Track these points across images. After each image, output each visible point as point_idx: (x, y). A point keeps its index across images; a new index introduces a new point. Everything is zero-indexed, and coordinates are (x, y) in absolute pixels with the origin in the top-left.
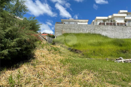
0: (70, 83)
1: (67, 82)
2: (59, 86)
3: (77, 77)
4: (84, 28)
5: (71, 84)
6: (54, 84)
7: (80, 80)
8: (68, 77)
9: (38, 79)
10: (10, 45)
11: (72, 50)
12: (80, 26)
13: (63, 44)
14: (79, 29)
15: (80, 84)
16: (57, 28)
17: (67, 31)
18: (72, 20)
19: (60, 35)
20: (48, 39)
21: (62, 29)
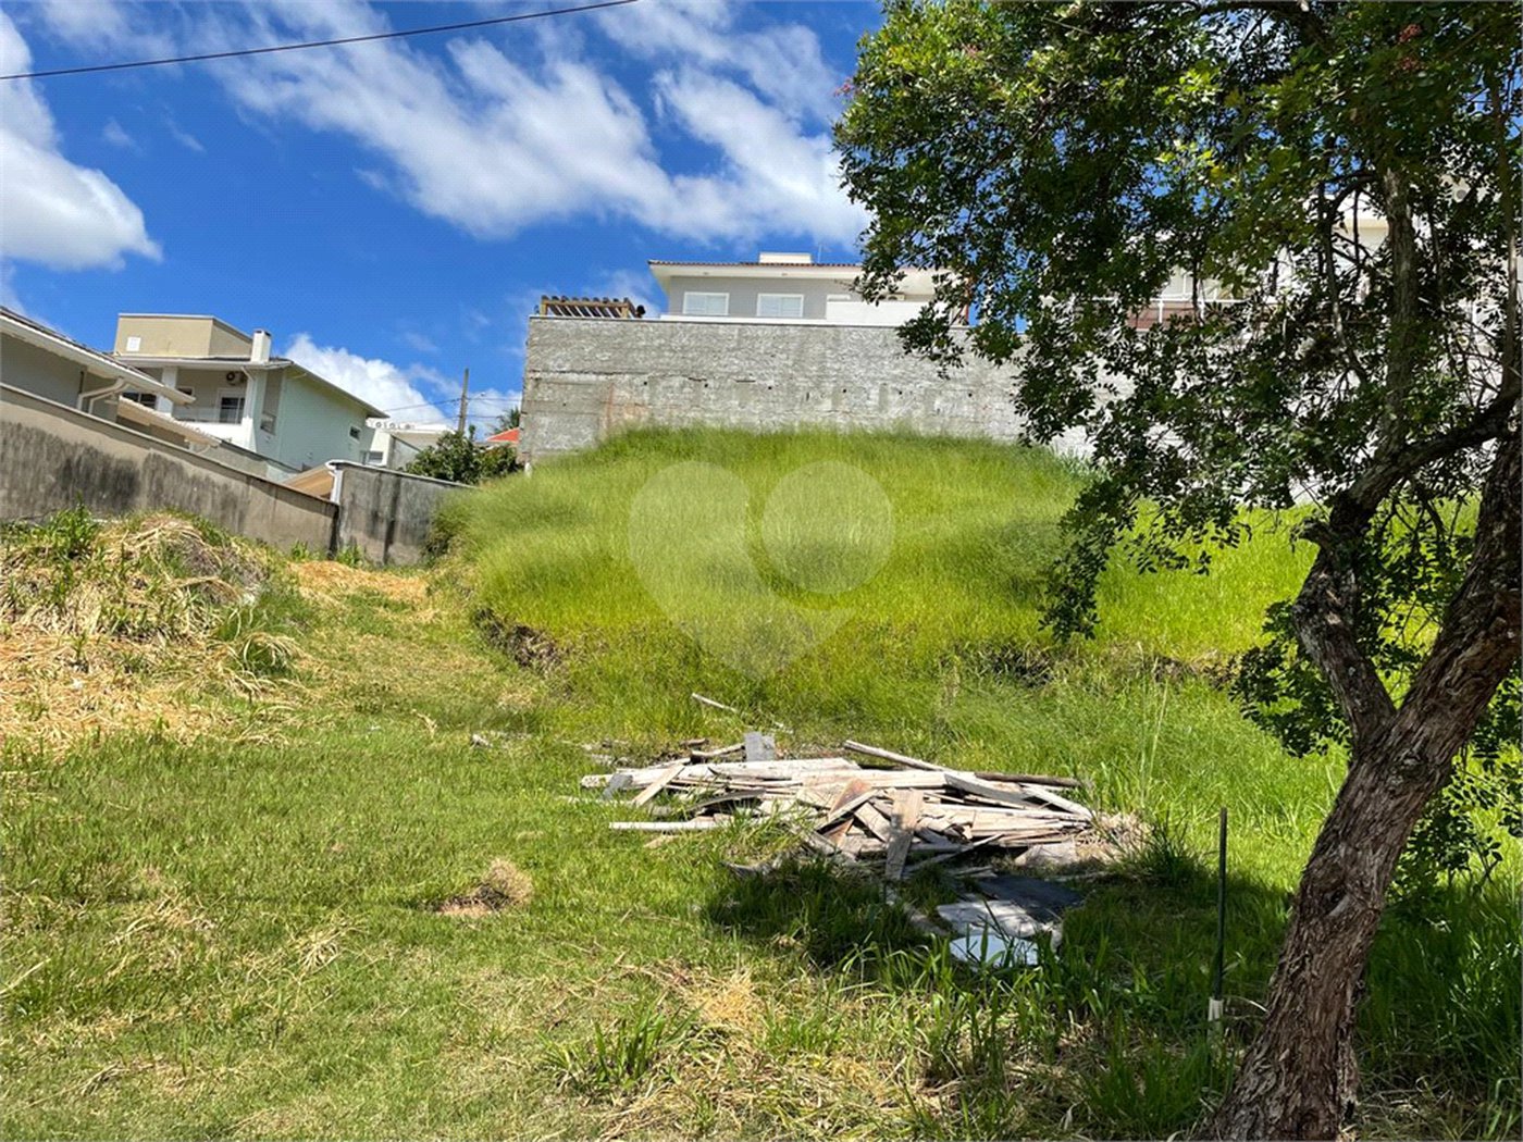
4: (858, 370)
12: (815, 349)
14: (801, 382)
16: (546, 370)
17: (659, 404)
18: (778, 273)
19: (581, 444)
20: (364, 498)
21: (602, 378)
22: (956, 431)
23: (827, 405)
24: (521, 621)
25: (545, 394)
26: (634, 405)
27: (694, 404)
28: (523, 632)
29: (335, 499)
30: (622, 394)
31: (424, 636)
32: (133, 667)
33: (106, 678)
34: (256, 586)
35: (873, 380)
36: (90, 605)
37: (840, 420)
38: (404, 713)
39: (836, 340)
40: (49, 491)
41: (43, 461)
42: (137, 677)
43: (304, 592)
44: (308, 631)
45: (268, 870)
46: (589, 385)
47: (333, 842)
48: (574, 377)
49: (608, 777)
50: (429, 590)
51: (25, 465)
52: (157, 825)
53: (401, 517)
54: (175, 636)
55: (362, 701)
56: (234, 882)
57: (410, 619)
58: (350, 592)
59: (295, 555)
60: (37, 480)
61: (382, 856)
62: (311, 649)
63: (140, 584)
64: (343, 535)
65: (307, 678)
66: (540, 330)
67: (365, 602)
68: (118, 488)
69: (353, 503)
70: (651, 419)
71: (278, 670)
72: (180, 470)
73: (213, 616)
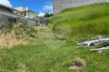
16: (55, 5)
17: (67, 6)
19: (59, 12)
20: (39, 20)
21: (61, 4)
22: (102, 2)
23: (86, 2)
24: (59, 28)
25: (55, 7)
26: (64, 7)
27: (71, 5)
28: (59, 30)
29: (36, 20)
30: (63, 6)
31: (48, 32)
32: (18, 38)
33: (16, 39)
34: (30, 29)
36: (13, 32)
37: (88, 4)
38: (48, 40)
40: (8, 21)
41: (6, 18)
42: (19, 39)
43: (35, 29)
44: (36, 33)
45: (38, 62)
46: (59, 5)
47: (46, 56)
48: (58, 5)
49: (81, 43)
50: (48, 28)
51: (5, 19)
52: (21, 56)
53: (43, 21)
54: (22, 34)
55: (44, 39)
56: (33, 64)
57: (46, 30)
58: (40, 28)
59: (33, 26)
60: (6, 20)
61: (55, 58)
62: (37, 34)
63: (18, 30)
64: (38, 24)
65: (37, 37)
67: (41, 30)
68: (15, 20)
69: (38, 20)
70: (67, 8)
71: (34, 37)
72: (20, 18)
73: (26, 32)
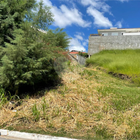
0: (114, 122)
1: (109, 120)
2: (98, 124)
3: (124, 115)
4: (134, 41)
5: (115, 124)
6: (91, 121)
7: (129, 118)
8: (110, 113)
9: (68, 112)
10: (34, 67)
11: (114, 75)
12: (128, 39)
13: (100, 66)
14: (126, 43)
15: (129, 124)
16: (91, 43)
17: (106, 47)
18: (114, 30)
19: (96, 52)
21: (99, 44)
23: (130, 46)
25: (91, 46)
26: (103, 47)
30: (101, 46)
35: (136, 42)
37: (132, 48)
39: (131, 37)
46: (97, 45)
48: (95, 44)
53: (81, 62)
66: (90, 38)
69: (78, 60)
